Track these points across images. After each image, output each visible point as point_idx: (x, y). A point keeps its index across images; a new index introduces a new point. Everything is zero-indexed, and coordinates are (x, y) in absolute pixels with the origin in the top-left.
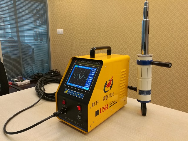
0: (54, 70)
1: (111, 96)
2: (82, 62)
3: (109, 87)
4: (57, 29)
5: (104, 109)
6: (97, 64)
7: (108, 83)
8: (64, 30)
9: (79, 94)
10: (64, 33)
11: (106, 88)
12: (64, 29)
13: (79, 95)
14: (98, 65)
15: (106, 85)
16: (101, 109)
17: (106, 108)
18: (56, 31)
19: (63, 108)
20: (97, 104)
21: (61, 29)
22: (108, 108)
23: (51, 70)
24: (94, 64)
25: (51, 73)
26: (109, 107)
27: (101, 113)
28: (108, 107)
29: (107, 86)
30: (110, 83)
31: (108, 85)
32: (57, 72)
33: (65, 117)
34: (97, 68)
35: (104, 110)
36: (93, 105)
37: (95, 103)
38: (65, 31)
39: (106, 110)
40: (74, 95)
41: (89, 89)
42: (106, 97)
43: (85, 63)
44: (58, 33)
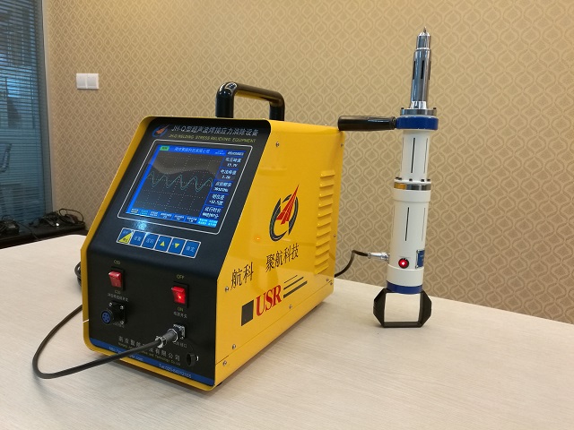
0: (63, 213)
1: (291, 257)
2: (185, 133)
3: (287, 223)
4: (76, 72)
5: (269, 299)
6: (245, 137)
7: (283, 206)
8: (103, 78)
9: (177, 245)
10: (100, 85)
11: (278, 222)
12: (100, 72)
13: (180, 247)
14: (251, 137)
15: (277, 214)
16: (258, 298)
17: (273, 298)
18: (72, 79)
19: (114, 301)
20: (248, 278)
21: (92, 72)
22: (279, 301)
23: (53, 214)
24: (232, 136)
25: (51, 223)
26: (285, 296)
27: (259, 314)
28: (281, 296)
29: (280, 218)
30: (288, 208)
31: (283, 214)
32: (75, 218)
33: (121, 339)
34: (246, 151)
35: (268, 304)
36: (235, 279)
37: (243, 274)
38: (105, 78)
39: (275, 304)
40: (159, 247)
41: (218, 225)
42: (275, 257)
43: (200, 134)
44: (78, 87)
